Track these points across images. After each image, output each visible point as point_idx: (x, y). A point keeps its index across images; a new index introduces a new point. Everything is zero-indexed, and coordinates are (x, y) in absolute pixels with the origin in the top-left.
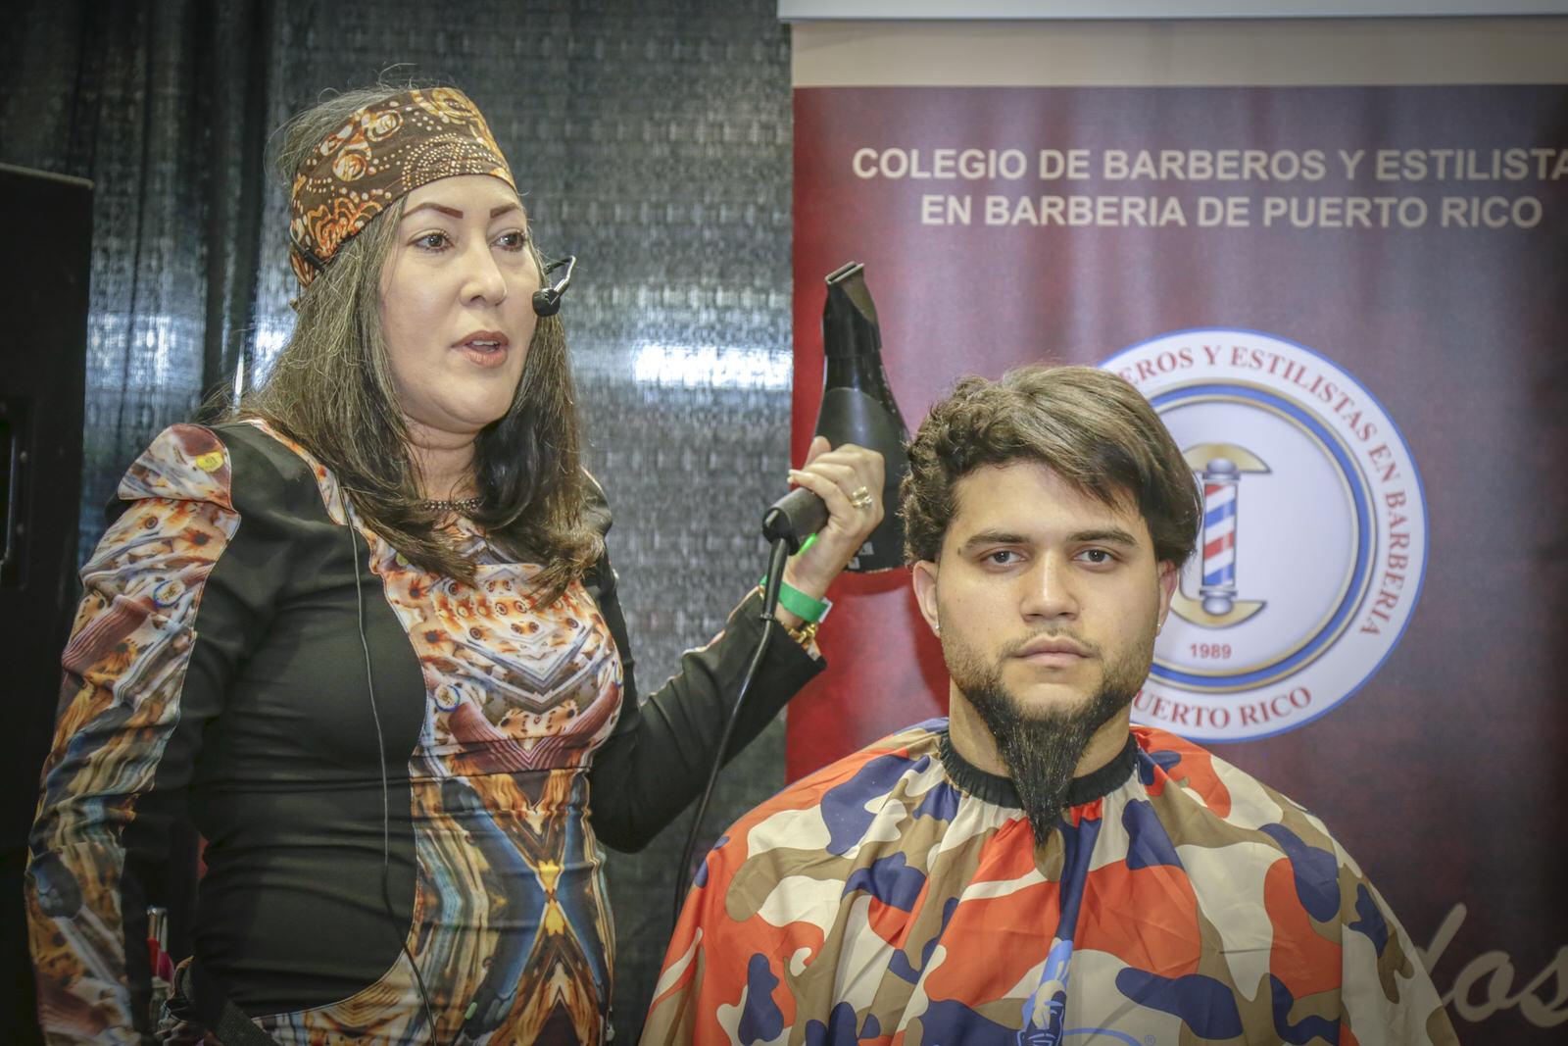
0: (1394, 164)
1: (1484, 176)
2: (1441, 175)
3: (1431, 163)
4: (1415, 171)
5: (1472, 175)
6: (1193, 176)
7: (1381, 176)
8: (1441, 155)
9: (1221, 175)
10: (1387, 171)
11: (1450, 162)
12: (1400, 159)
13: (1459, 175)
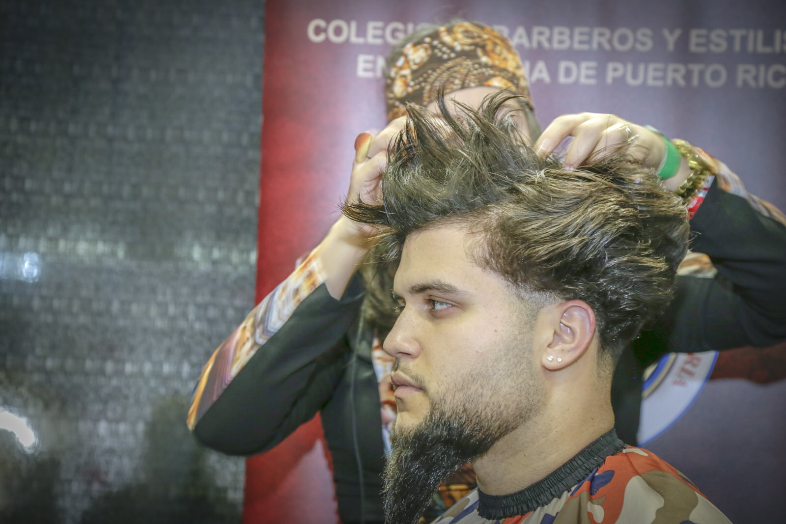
0: (702, 40)
1: (768, 50)
2: (737, 47)
3: (730, 40)
4: (717, 45)
5: (761, 49)
6: (556, 45)
7: (693, 48)
8: (738, 34)
9: (576, 46)
10: (698, 45)
11: (744, 39)
12: (707, 37)
13: (750, 48)
